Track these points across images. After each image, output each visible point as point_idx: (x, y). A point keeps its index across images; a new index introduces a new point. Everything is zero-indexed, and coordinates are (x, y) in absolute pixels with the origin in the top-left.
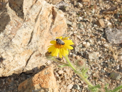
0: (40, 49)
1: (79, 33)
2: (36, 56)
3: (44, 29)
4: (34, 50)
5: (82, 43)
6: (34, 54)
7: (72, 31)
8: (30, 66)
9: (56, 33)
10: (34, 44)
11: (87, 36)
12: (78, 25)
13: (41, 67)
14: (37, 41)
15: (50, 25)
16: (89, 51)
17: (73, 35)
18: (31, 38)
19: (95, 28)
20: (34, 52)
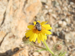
0: (13, 30)
1: (54, 12)
2: (10, 37)
3: (17, 8)
4: (7, 31)
5: (58, 23)
6: (8, 36)
7: (46, 9)
8: (3, 48)
9: (30, 12)
10: (7, 25)
11: (63, 15)
12: (53, 3)
13: (14, 49)
14: (11, 22)
15: (23, 3)
16: (65, 31)
17: (48, 14)
18: (4, 19)
19: (71, 6)
20: (7, 34)
